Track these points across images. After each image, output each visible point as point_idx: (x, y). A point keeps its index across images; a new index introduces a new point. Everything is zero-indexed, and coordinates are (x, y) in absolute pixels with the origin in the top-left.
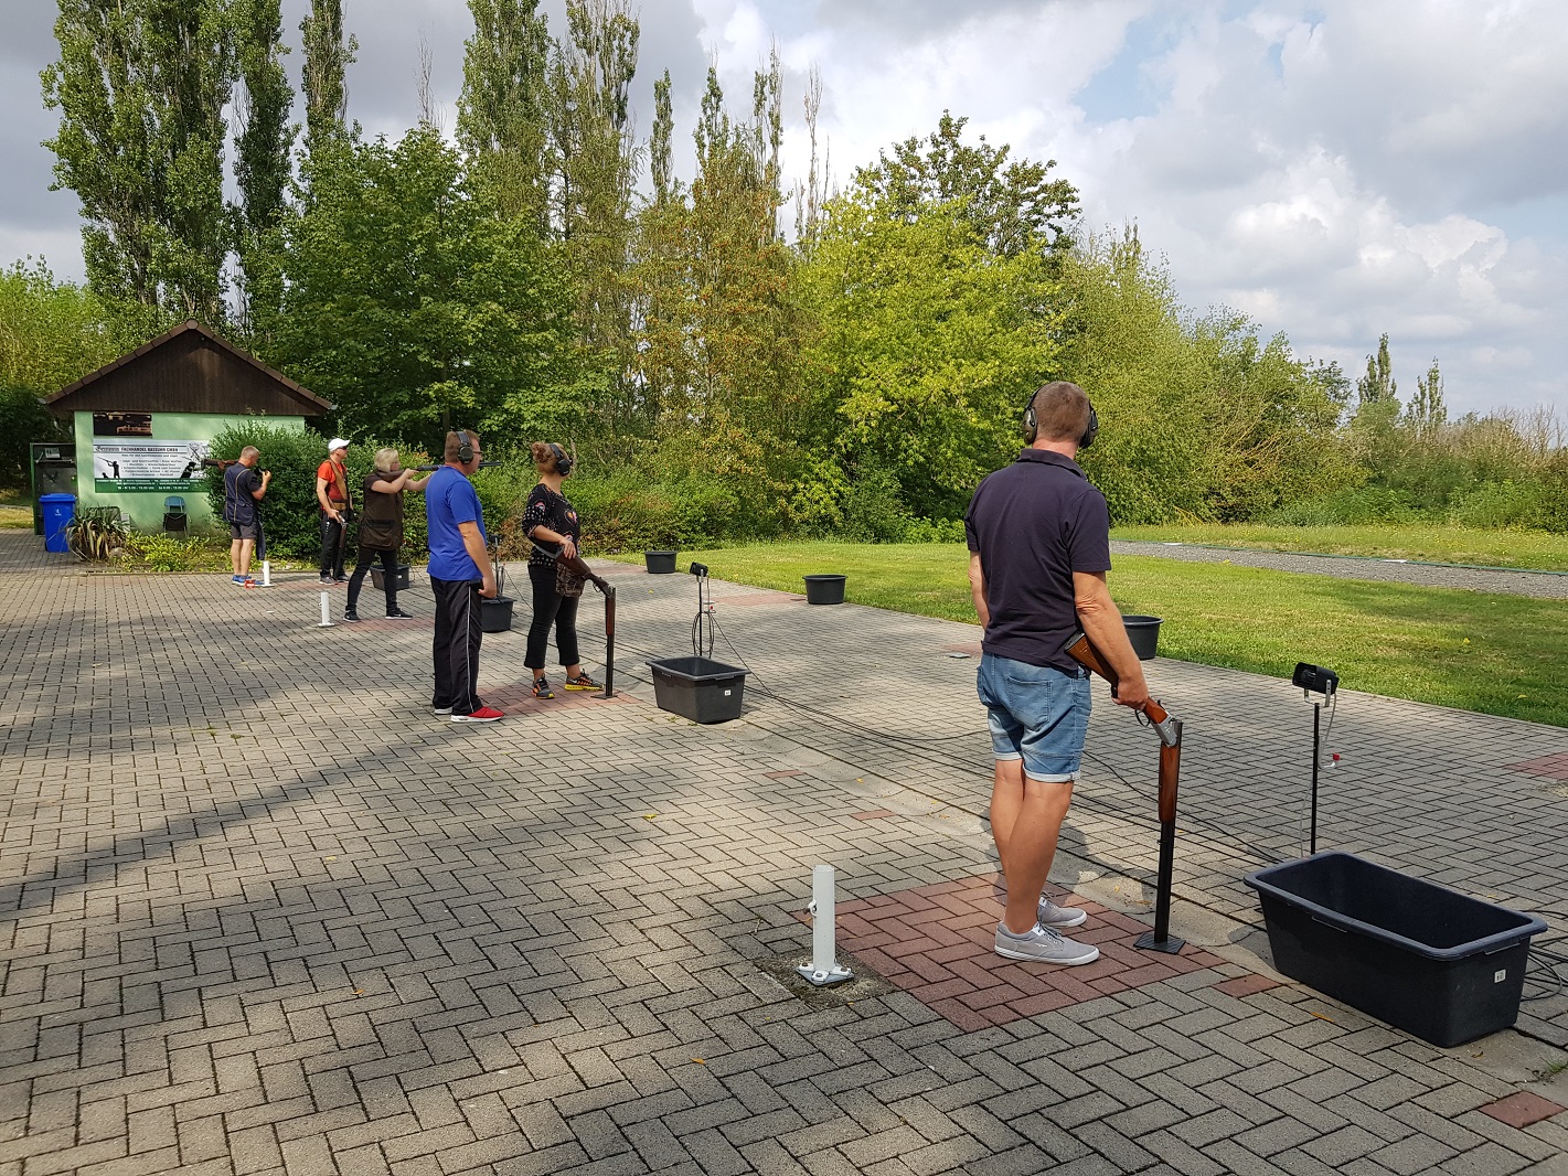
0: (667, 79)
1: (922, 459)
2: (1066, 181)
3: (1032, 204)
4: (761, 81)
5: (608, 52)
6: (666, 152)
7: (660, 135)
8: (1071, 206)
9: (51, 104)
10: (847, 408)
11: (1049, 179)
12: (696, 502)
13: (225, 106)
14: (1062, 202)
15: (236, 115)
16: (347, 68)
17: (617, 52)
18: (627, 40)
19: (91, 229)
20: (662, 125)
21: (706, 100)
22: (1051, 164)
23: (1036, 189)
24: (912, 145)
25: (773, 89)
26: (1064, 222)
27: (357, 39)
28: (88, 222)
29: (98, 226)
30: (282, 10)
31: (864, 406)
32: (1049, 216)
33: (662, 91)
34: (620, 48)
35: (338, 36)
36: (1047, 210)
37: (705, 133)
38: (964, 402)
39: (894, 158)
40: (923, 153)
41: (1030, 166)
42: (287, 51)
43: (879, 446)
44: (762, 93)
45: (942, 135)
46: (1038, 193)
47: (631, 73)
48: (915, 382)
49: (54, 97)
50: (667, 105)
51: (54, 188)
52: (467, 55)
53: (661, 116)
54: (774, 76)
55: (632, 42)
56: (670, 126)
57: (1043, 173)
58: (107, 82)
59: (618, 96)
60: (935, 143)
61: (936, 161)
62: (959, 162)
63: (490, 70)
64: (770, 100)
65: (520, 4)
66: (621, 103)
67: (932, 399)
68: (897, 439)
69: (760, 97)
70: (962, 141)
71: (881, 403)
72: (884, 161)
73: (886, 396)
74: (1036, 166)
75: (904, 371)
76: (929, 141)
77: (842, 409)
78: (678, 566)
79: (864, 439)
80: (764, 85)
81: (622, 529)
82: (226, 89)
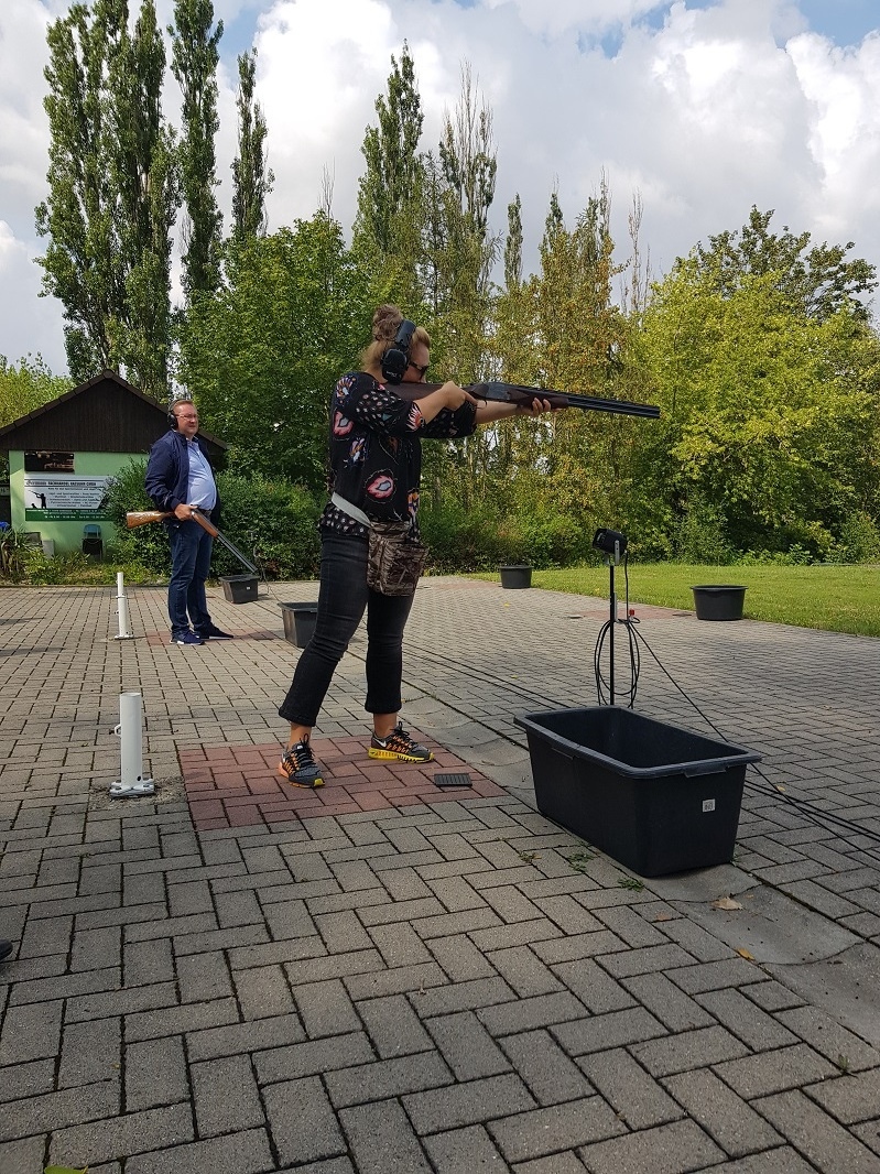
0: (518, 202)
1: (745, 496)
2: (863, 260)
3: (833, 281)
4: (593, 204)
5: (472, 182)
6: (517, 260)
8: (868, 281)
9: (42, 232)
10: (680, 451)
11: (847, 260)
12: (544, 531)
13: (171, 227)
14: (862, 278)
15: (180, 231)
16: (267, 197)
17: (479, 183)
18: (487, 173)
19: (71, 328)
20: (513, 239)
21: (549, 220)
22: (850, 246)
23: (836, 268)
24: (725, 238)
26: (863, 296)
27: (274, 173)
28: (68, 323)
29: (77, 326)
31: (692, 449)
32: (848, 292)
33: (514, 212)
34: (481, 180)
35: (260, 173)
36: (847, 286)
37: (548, 246)
39: (708, 249)
40: (734, 244)
41: (829, 249)
42: (219, 183)
43: (704, 484)
44: (594, 213)
45: (754, 227)
46: (837, 272)
47: (489, 199)
48: (740, 428)
49: (44, 227)
51: (42, 295)
52: (360, 189)
53: (513, 232)
54: (604, 200)
55: (491, 175)
56: (520, 240)
57: (842, 254)
58: (83, 212)
59: (480, 219)
60: (746, 233)
61: (748, 249)
62: (768, 249)
63: (379, 198)
64: (601, 219)
65: (402, 147)
66: (482, 224)
67: (758, 440)
68: (722, 479)
69: (592, 217)
70: (769, 231)
71: (710, 445)
72: (701, 252)
73: (714, 439)
74: (835, 249)
75: (729, 419)
76: (741, 233)
77: (673, 451)
78: (533, 582)
79: (695, 477)
80: (596, 207)
81: (478, 555)
82: (171, 214)
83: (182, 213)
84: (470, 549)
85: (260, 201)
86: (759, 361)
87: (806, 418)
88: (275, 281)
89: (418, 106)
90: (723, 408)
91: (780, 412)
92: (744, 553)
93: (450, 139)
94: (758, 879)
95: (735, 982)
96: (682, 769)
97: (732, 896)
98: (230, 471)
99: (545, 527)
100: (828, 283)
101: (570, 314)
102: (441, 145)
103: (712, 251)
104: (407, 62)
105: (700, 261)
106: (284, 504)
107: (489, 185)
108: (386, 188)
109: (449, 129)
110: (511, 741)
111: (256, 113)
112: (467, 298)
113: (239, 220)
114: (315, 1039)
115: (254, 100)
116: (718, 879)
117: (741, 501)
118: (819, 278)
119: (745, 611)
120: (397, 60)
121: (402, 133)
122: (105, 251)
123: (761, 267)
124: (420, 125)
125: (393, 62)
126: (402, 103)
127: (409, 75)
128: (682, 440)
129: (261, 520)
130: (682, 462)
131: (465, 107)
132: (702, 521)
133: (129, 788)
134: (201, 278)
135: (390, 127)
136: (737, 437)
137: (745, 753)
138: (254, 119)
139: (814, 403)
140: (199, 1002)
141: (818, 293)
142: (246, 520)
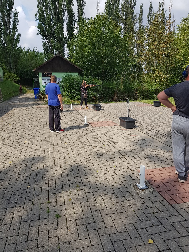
0: (142, 5)
4: (160, 4)
6: (142, 19)
7: (141, 16)
9: (37, 20)
13: (64, 17)
21: (150, 9)
25: (163, 5)
28: (43, 40)
35: (83, 2)
37: (149, 15)
47: (135, 4)
50: (142, 10)
51: (37, 34)
52: (105, 4)
53: (141, 13)
58: (45, 14)
59: (133, 9)
69: (160, 7)
82: (64, 14)
83: (66, 13)
85: (83, 9)
99: (153, 87)
107: (135, 1)
108: (111, 3)
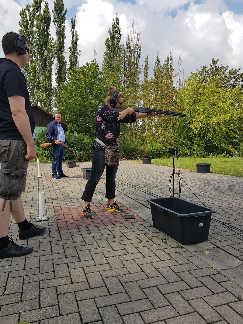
0: (147, 58)
1: (210, 139)
3: (235, 79)
4: (168, 58)
5: (135, 52)
6: (147, 74)
7: (146, 70)
10: (192, 126)
11: (239, 73)
13: (53, 65)
15: (55, 66)
16: (79, 56)
17: (137, 53)
18: (139, 50)
20: (146, 68)
21: (156, 62)
22: (240, 69)
24: (205, 67)
25: (171, 60)
30: (65, 44)
31: (196, 126)
32: (239, 82)
33: (146, 60)
34: (137, 52)
35: (77, 50)
36: (239, 80)
37: (156, 70)
38: (222, 124)
39: (200, 70)
40: (207, 69)
41: (234, 70)
42: (66, 53)
43: (199, 135)
44: (168, 61)
45: (213, 64)
46: (236, 76)
47: (139, 57)
48: (209, 120)
50: (148, 63)
52: (104, 54)
53: (146, 66)
54: (171, 57)
56: (148, 68)
57: (237, 71)
59: (137, 62)
60: (211, 66)
61: (211, 70)
62: (217, 70)
63: (109, 57)
64: (170, 62)
65: (116, 43)
66: (137, 64)
67: (214, 123)
68: (204, 134)
69: (168, 62)
70: (217, 65)
71: (201, 124)
72: (198, 71)
73: (202, 123)
74: (236, 70)
75: (206, 117)
76: (209, 66)
77: (190, 126)
78: (151, 162)
79: (196, 133)
80: (169, 59)
81: (136, 155)
82: (53, 61)
83: (55, 61)
84: (134, 153)
85: (77, 58)
86: (214, 101)
87: (227, 117)
88: (81, 80)
89: (120, 31)
90: (204, 114)
91: (220, 115)
92: (210, 154)
93: (129, 41)
94: (215, 245)
95: (209, 274)
96: (194, 215)
97: (208, 250)
98: (68, 132)
99: (154, 147)
100: (233, 79)
101: (162, 88)
102: (126, 42)
103: (201, 71)
104: (117, 20)
105: (198, 74)
106: (83, 141)
107: (140, 53)
108: (111, 54)
109: (128, 38)
110: (146, 206)
111: (76, 34)
112: (133, 84)
113: (71, 63)
114: (92, 288)
115: (75, 30)
116: (203, 245)
117: (209, 140)
118: (231, 78)
119: (210, 171)
120: (114, 19)
121: (116, 39)
122: (35, 71)
123: (215, 75)
124: (121, 37)
125: (113, 20)
126: (116, 31)
127: (118, 23)
128: (193, 123)
129: (77, 145)
130: (193, 129)
131: (133, 32)
132: (198, 145)
133: (41, 218)
134: (60, 79)
135: (112, 37)
136: (208, 122)
137: (211, 210)
138: (75, 35)
139: (229, 113)
140: (60, 278)
141: (231, 82)
142: (72, 145)
